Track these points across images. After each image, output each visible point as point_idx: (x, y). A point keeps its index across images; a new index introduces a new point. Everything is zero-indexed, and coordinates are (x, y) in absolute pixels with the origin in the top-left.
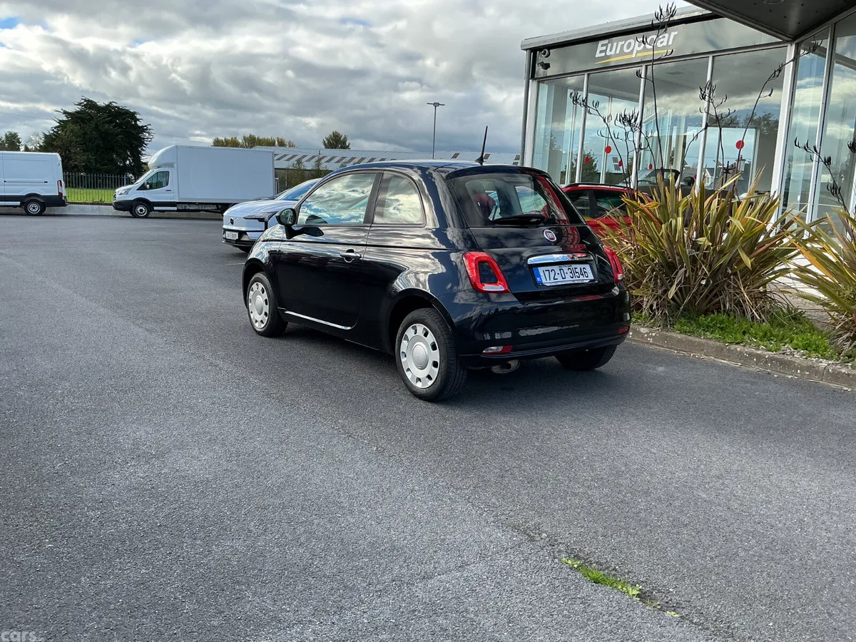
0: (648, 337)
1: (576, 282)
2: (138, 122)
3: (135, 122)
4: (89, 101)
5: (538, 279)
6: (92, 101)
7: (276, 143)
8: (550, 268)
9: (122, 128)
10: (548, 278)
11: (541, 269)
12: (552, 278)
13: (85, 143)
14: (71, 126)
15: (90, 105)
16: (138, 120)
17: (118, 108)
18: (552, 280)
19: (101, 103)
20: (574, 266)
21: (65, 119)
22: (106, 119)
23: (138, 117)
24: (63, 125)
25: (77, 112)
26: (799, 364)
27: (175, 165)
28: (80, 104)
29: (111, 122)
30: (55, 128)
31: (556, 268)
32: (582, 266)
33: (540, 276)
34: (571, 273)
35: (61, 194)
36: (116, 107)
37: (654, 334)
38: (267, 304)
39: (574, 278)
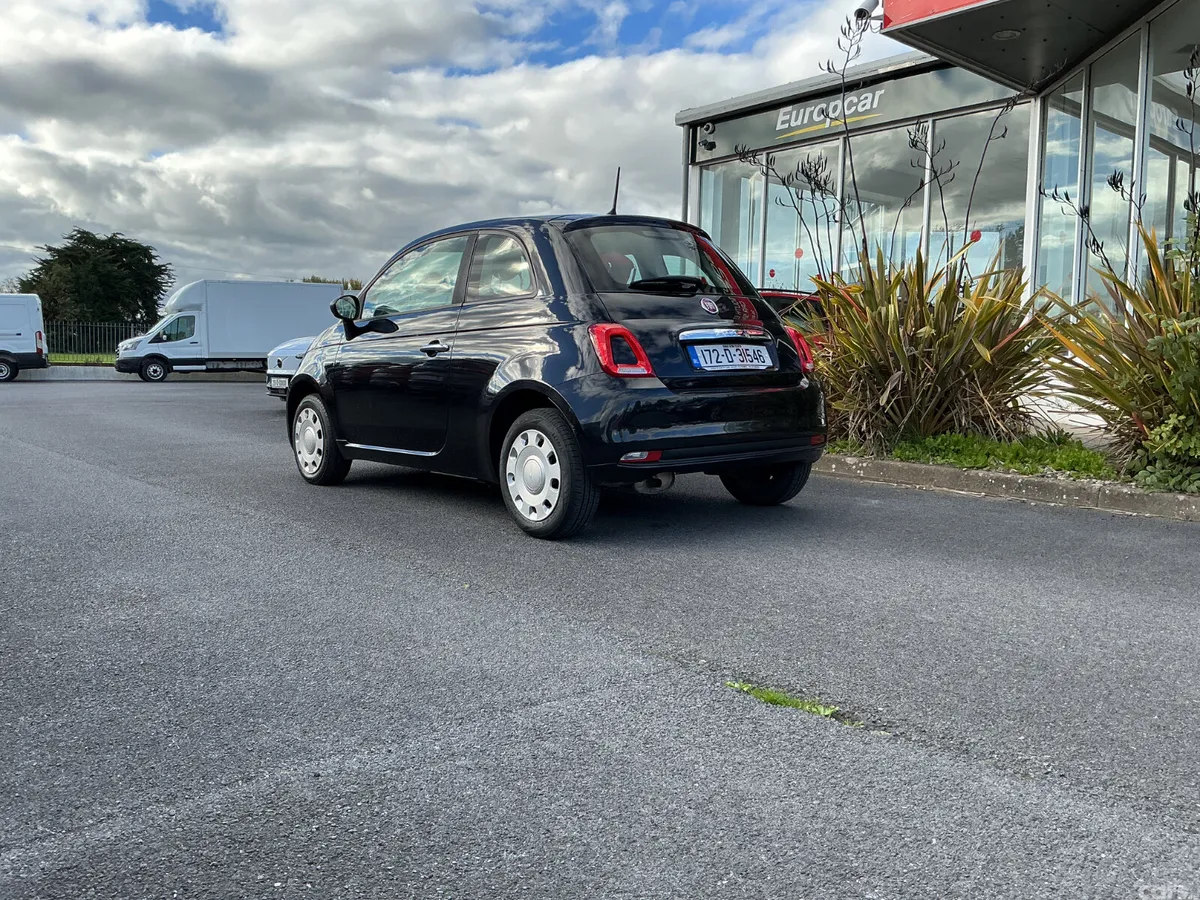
0: (857, 469)
1: (748, 367)
2: (153, 261)
3: (150, 260)
4: (84, 232)
5: (695, 361)
6: (88, 233)
7: (349, 285)
8: (711, 347)
9: (130, 268)
10: (709, 360)
11: (698, 349)
12: (714, 360)
13: (78, 291)
14: (58, 268)
15: (85, 237)
16: (154, 257)
17: (125, 241)
18: (714, 363)
19: (102, 235)
20: (744, 347)
21: (49, 258)
22: (110, 257)
23: (153, 253)
24: (46, 265)
25: (67, 248)
26: (1064, 488)
27: (204, 308)
28: (71, 237)
29: (115, 261)
30: (36, 270)
31: (720, 348)
32: (756, 347)
33: (697, 358)
34: (740, 355)
35: (40, 351)
36: (123, 240)
37: (865, 465)
38: (320, 437)
39: (745, 363)
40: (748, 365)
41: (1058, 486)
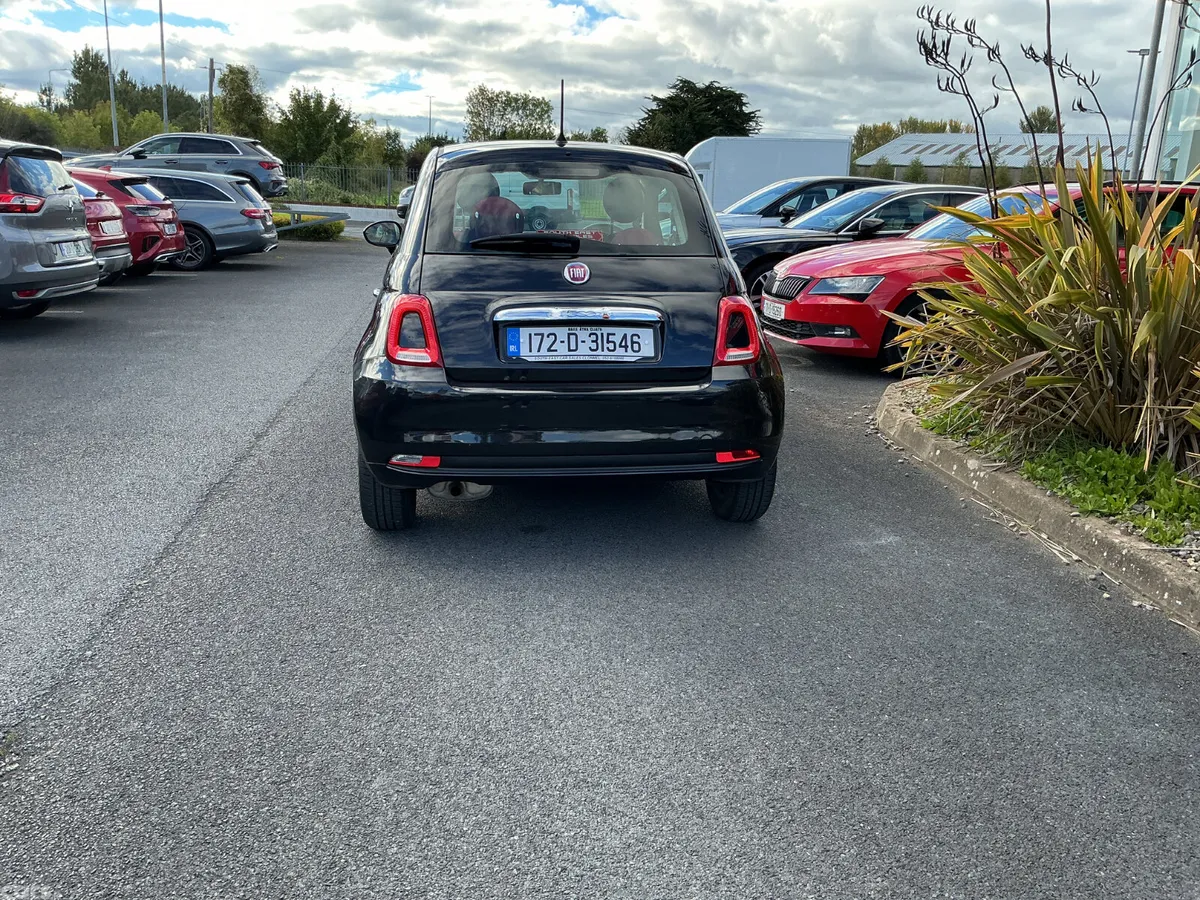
0: (974, 478)
1: (600, 358)
2: (744, 108)
3: (741, 107)
4: (686, 81)
5: (512, 348)
6: (689, 82)
7: (948, 127)
8: (546, 330)
9: (723, 116)
11: (524, 332)
13: (674, 139)
14: (661, 117)
15: (687, 86)
16: (744, 104)
17: (721, 89)
18: (544, 352)
21: (655, 107)
22: (704, 106)
23: (745, 100)
24: (652, 114)
25: (671, 98)
26: (1170, 581)
27: (712, 165)
28: (674, 87)
29: (709, 109)
30: (643, 120)
31: (562, 332)
32: (634, 332)
33: (517, 344)
34: (595, 341)
36: (719, 88)
37: (982, 475)
39: (599, 352)
40: (603, 355)
41: (1164, 575)
